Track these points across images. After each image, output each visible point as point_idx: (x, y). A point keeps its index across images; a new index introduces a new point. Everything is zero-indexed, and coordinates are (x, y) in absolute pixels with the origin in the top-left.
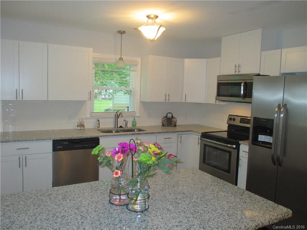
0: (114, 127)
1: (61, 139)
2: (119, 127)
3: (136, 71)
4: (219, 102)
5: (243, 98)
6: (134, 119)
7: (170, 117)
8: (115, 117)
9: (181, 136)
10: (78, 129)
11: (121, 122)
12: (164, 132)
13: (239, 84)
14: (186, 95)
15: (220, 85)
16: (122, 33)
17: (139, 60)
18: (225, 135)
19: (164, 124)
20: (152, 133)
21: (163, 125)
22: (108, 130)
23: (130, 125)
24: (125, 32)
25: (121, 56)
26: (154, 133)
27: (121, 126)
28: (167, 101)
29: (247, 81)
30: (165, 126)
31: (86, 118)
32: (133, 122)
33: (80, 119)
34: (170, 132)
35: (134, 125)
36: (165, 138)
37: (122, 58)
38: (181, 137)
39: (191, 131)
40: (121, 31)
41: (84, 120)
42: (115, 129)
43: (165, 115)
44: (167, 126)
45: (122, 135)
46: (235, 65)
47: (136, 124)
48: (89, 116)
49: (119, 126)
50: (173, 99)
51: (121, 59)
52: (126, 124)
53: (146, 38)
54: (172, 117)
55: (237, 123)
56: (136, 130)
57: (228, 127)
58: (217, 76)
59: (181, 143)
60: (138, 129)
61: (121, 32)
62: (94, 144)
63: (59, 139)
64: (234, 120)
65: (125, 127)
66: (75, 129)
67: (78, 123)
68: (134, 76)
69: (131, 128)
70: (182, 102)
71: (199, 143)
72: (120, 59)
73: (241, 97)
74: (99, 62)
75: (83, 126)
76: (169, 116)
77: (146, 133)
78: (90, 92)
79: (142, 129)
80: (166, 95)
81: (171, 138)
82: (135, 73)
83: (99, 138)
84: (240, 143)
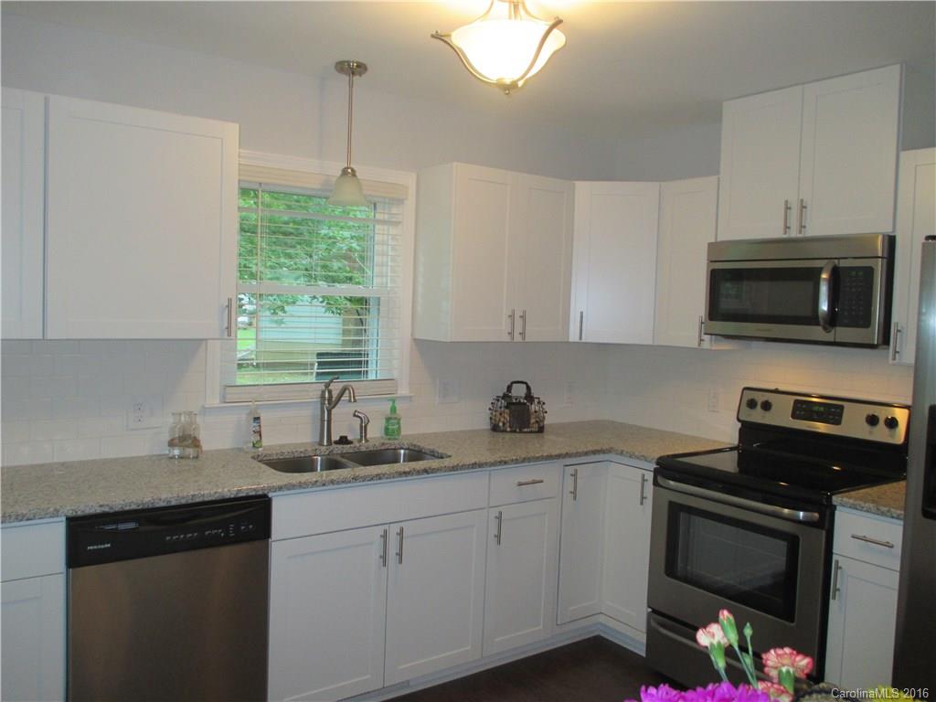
0: (318, 440)
1: (107, 509)
2: (336, 443)
3: (397, 223)
4: (711, 340)
5: (827, 326)
6: (393, 410)
7: (521, 397)
8: (323, 404)
9: (576, 471)
10: (173, 457)
11: (343, 423)
12: (516, 461)
13: (813, 275)
14: (582, 313)
15: (718, 279)
16: (353, 69)
17: (409, 180)
18: (728, 464)
19: (501, 424)
20: (474, 465)
21: (495, 428)
22: (296, 455)
23: (375, 433)
24: (366, 69)
25: (349, 160)
26: (481, 465)
27: (341, 437)
28: (518, 338)
29: (843, 264)
30: (505, 431)
31: (205, 410)
32: (388, 419)
33: (180, 414)
34: (537, 459)
35: (393, 430)
36: (520, 484)
37: (353, 170)
38: (575, 475)
39: (609, 451)
40: (348, 62)
41: (199, 420)
42: (323, 448)
43: (501, 391)
44: (511, 432)
45: (364, 479)
46: (783, 205)
47: (399, 428)
48: (214, 401)
49: (335, 437)
50: (536, 333)
51: (348, 173)
52: (364, 429)
53: (478, 73)
54: (529, 397)
55: (781, 416)
56: (402, 451)
57: (741, 431)
58: (706, 245)
59: (575, 498)
60: (408, 449)
61: (349, 65)
62: (247, 526)
63: (99, 510)
64: (767, 406)
65: (360, 441)
66: (160, 457)
67: (172, 430)
68: (390, 242)
69: (383, 444)
70: (568, 342)
71: (643, 498)
72: (344, 172)
73: (818, 324)
74: (260, 184)
75: (196, 443)
76: (519, 391)
77: (454, 468)
78: (226, 303)
79: (426, 445)
80: (512, 317)
81: (542, 482)
82: (393, 231)
83: (270, 495)
84: (834, 503)
